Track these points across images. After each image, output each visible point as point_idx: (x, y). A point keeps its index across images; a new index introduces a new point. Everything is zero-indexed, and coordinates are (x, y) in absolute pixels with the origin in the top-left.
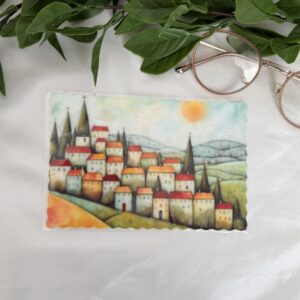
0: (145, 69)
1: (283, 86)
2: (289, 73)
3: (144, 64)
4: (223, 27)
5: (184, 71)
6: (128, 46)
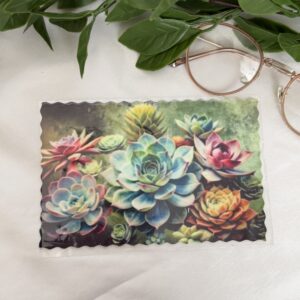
0: (141, 65)
2: (294, 73)
3: (139, 59)
4: (227, 19)
5: (177, 65)
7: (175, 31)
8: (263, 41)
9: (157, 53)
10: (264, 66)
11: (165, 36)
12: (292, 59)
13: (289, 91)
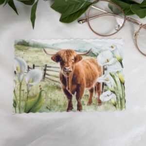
1: (138, 32)
2: (141, 24)
3: (61, 17)
6: (52, 7)
7: (79, 3)
11: (74, 6)
12: (138, 17)
13: (139, 34)
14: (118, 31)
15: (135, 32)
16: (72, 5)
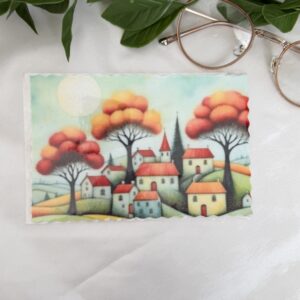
0: (125, 42)
1: (280, 58)
5: (168, 43)
6: (105, 16)
7: (158, 6)
8: (253, 13)
9: (141, 28)
10: (256, 37)
11: (148, 12)
14: (239, 57)
15: (274, 58)
16: (145, 10)
